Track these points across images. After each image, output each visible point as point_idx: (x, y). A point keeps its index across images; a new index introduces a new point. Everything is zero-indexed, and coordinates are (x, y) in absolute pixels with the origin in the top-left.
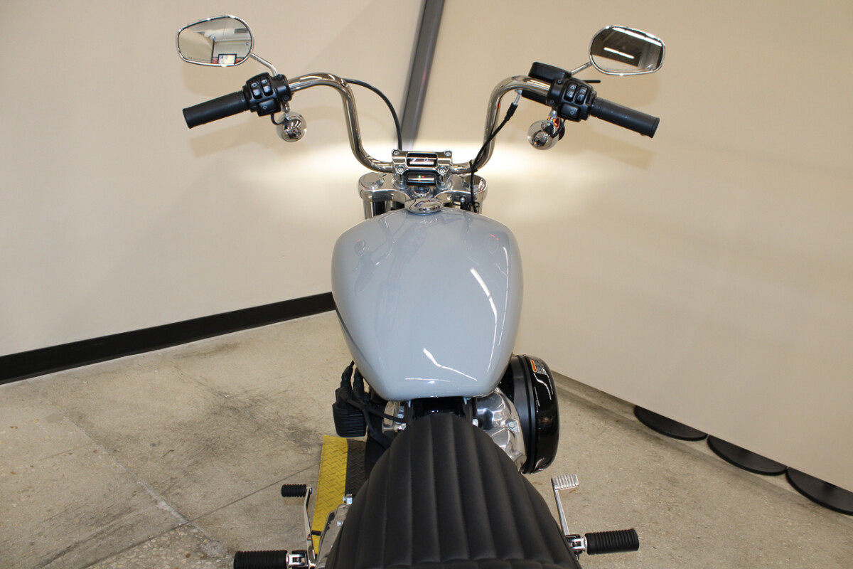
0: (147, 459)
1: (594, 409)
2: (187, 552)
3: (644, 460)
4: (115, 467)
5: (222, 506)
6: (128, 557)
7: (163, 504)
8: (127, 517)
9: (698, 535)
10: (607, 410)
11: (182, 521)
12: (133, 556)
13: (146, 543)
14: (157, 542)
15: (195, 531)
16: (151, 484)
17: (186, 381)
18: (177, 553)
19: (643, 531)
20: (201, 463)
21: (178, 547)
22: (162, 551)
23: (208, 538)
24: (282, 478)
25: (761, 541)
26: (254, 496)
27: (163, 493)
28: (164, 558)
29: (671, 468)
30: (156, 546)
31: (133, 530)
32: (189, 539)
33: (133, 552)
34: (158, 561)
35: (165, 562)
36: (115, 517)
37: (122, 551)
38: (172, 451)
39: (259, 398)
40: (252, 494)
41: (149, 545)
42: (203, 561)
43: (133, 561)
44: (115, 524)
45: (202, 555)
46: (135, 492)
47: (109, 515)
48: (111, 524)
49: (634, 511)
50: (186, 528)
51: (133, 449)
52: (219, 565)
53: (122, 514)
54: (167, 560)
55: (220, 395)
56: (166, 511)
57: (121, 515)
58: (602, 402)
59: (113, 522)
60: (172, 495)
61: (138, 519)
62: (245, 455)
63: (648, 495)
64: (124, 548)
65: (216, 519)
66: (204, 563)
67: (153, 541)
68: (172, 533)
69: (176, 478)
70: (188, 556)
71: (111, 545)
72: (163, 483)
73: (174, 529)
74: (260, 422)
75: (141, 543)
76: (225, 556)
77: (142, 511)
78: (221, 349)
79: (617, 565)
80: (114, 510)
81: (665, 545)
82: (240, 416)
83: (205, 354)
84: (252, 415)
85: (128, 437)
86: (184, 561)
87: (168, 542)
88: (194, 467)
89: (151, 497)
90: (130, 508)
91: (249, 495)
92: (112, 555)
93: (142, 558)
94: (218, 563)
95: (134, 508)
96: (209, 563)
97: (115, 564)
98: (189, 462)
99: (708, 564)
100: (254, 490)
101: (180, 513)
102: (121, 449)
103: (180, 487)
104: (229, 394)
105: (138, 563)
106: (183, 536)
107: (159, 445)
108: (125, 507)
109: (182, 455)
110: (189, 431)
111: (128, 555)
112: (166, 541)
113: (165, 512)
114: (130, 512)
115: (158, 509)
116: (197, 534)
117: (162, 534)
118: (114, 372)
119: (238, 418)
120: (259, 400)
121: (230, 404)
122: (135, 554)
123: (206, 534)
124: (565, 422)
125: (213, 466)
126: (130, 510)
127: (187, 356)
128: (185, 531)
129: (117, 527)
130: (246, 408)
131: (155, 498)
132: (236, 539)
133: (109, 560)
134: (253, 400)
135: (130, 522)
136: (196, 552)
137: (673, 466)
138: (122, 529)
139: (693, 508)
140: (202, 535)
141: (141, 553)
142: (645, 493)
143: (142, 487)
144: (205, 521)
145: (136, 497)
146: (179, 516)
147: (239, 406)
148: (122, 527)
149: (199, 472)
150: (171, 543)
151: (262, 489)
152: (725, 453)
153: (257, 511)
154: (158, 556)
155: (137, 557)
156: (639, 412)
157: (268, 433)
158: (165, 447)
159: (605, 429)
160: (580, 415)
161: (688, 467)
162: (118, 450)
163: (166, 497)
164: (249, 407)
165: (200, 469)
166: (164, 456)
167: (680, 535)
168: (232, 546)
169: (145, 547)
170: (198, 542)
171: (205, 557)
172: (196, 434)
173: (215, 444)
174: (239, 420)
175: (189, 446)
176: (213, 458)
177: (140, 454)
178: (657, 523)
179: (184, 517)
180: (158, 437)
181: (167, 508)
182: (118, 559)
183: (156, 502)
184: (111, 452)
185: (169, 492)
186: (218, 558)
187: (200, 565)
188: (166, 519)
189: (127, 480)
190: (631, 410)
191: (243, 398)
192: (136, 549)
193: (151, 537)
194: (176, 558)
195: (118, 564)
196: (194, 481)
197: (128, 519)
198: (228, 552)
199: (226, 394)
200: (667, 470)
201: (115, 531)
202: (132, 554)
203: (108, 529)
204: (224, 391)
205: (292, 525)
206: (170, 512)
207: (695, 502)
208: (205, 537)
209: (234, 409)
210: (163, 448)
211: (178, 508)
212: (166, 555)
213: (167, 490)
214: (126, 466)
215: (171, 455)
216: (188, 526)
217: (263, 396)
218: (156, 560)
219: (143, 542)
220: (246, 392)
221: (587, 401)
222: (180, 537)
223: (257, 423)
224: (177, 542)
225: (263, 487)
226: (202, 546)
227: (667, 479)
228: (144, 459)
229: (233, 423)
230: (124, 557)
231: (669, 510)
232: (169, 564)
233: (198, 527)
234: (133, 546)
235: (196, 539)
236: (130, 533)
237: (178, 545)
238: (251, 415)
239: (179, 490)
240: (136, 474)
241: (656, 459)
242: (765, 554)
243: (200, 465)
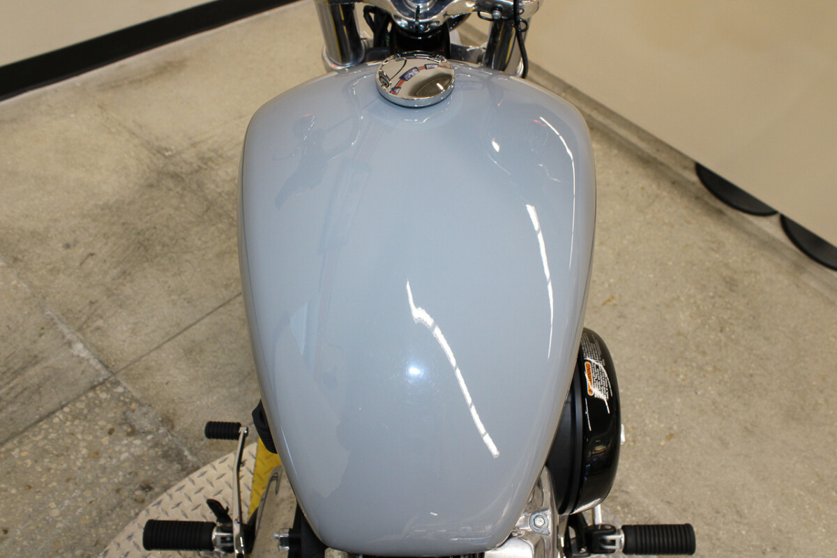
0: (58, 271)
1: (646, 161)
2: (109, 426)
3: (700, 248)
4: (16, 287)
5: (155, 346)
6: (34, 439)
7: (79, 348)
8: (31, 372)
9: (751, 372)
10: (662, 164)
11: (104, 373)
12: (40, 437)
13: (57, 414)
14: (71, 411)
15: (120, 390)
16: (63, 315)
17: (113, 130)
18: (97, 427)
19: (686, 366)
20: (130, 274)
21: (98, 418)
22: (77, 426)
23: (137, 401)
24: (235, 294)
25: (824, 379)
26: (197, 326)
27: (80, 329)
28: (80, 437)
29: (731, 261)
30: (70, 417)
31: (40, 393)
32: (113, 404)
33: (41, 429)
34: (73, 442)
35: (82, 444)
36: (16, 373)
37: (26, 429)
38: (92, 255)
39: (212, 154)
40: (195, 324)
41: (61, 416)
42: (130, 439)
43: (41, 444)
44: (16, 385)
45: (129, 430)
46: (43, 328)
47: (9, 369)
48: (11, 385)
49: (679, 334)
50: (109, 385)
51: (39, 256)
52: (150, 444)
53: (26, 367)
54: (84, 440)
55: (159, 152)
56: (83, 358)
57: (24, 368)
58: (658, 150)
59: (15, 382)
60: (92, 332)
61: (47, 374)
62: (188, 257)
63: (698, 308)
64: (28, 423)
65: (147, 369)
66: (131, 442)
67: (66, 409)
68: (91, 394)
69: (97, 301)
70: (111, 432)
71: (12, 419)
72: (80, 311)
73: (93, 388)
74: (210, 197)
75: (51, 414)
76: (158, 429)
77: (52, 361)
78: (163, 70)
79: (647, 422)
80: (16, 361)
81: (710, 388)
82: (184, 189)
83: (140, 81)
84: (201, 186)
85: (34, 234)
86: (106, 440)
87: (85, 411)
88: (121, 280)
89: (63, 337)
90: (36, 356)
91: (191, 326)
92: (13, 436)
93: (52, 439)
94: (149, 441)
95: (41, 356)
96: (138, 442)
97: (17, 450)
98: (114, 272)
99: (757, 416)
100: (198, 316)
101: (101, 362)
102: (23, 257)
103: (101, 317)
104: (171, 150)
105: (47, 447)
106: (105, 399)
107: (74, 245)
108: (30, 356)
109: (105, 261)
110: (116, 218)
111: (35, 435)
112: (82, 409)
113: (81, 360)
114: (37, 363)
115: (73, 356)
116: (122, 394)
117: (77, 398)
118: (13, 120)
119: (181, 192)
120: (210, 159)
121: (172, 168)
122: (43, 432)
123: (134, 394)
124: (608, 185)
125: (146, 277)
126: (35, 360)
127: (113, 85)
128: (108, 390)
129: (19, 389)
130: (192, 173)
131: (69, 337)
132: (173, 400)
133: (9, 445)
134: (202, 159)
135: (36, 380)
136: (120, 424)
137: (735, 258)
138: (26, 393)
139: (750, 328)
140: (130, 396)
141: (51, 430)
142: (695, 303)
143: (52, 319)
144: (133, 372)
145: (43, 337)
146: (99, 366)
147: (184, 170)
148: (25, 389)
149: (127, 290)
150: (89, 411)
151: (208, 315)
152: (806, 246)
153: (202, 351)
154: (73, 434)
155: (45, 438)
156: (701, 170)
157: (220, 215)
158: (82, 250)
159: (657, 196)
160: (627, 173)
161: (753, 259)
162: (20, 257)
163: (84, 335)
164: (197, 171)
165: (128, 285)
166: (81, 264)
167: (729, 372)
168: (168, 412)
169: (56, 420)
170: (125, 408)
171: (133, 433)
172: (124, 224)
173: (148, 240)
174: (182, 196)
175: (115, 244)
176: (146, 265)
177: (50, 264)
178: (704, 353)
179: (107, 367)
180: (74, 231)
181: (85, 354)
182: (20, 442)
183: (70, 344)
184: (11, 262)
185: (88, 327)
186: (149, 432)
187: (126, 445)
188: (83, 372)
189: (31, 309)
190: (692, 166)
191: (190, 155)
192: (44, 425)
193: (64, 403)
194: (96, 437)
195: (21, 451)
196: (121, 306)
197: (34, 373)
198: (162, 421)
199: (167, 150)
200: (726, 265)
201: (16, 397)
202: (39, 433)
203: (8, 394)
204: (164, 144)
205: (246, 373)
206: (88, 360)
207: (754, 318)
208: (133, 399)
209: (175, 176)
210: (80, 251)
211: (98, 352)
212: (83, 433)
213: (85, 322)
214: (31, 285)
215: (91, 263)
216: (112, 383)
217: (215, 151)
218: (69, 441)
219: (53, 413)
220: (194, 145)
221: (639, 149)
222: (101, 402)
223: (207, 200)
224: (97, 410)
225: (210, 310)
226: (129, 413)
227: (724, 279)
228: (54, 271)
229: (175, 202)
230: (29, 438)
231: (721, 331)
232: (86, 447)
233: (124, 383)
234: (41, 420)
235: (121, 404)
236: (36, 398)
237: (98, 414)
238: (199, 186)
239: (100, 323)
240: (44, 298)
241: (714, 246)
242: (826, 401)
243: (129, 278)
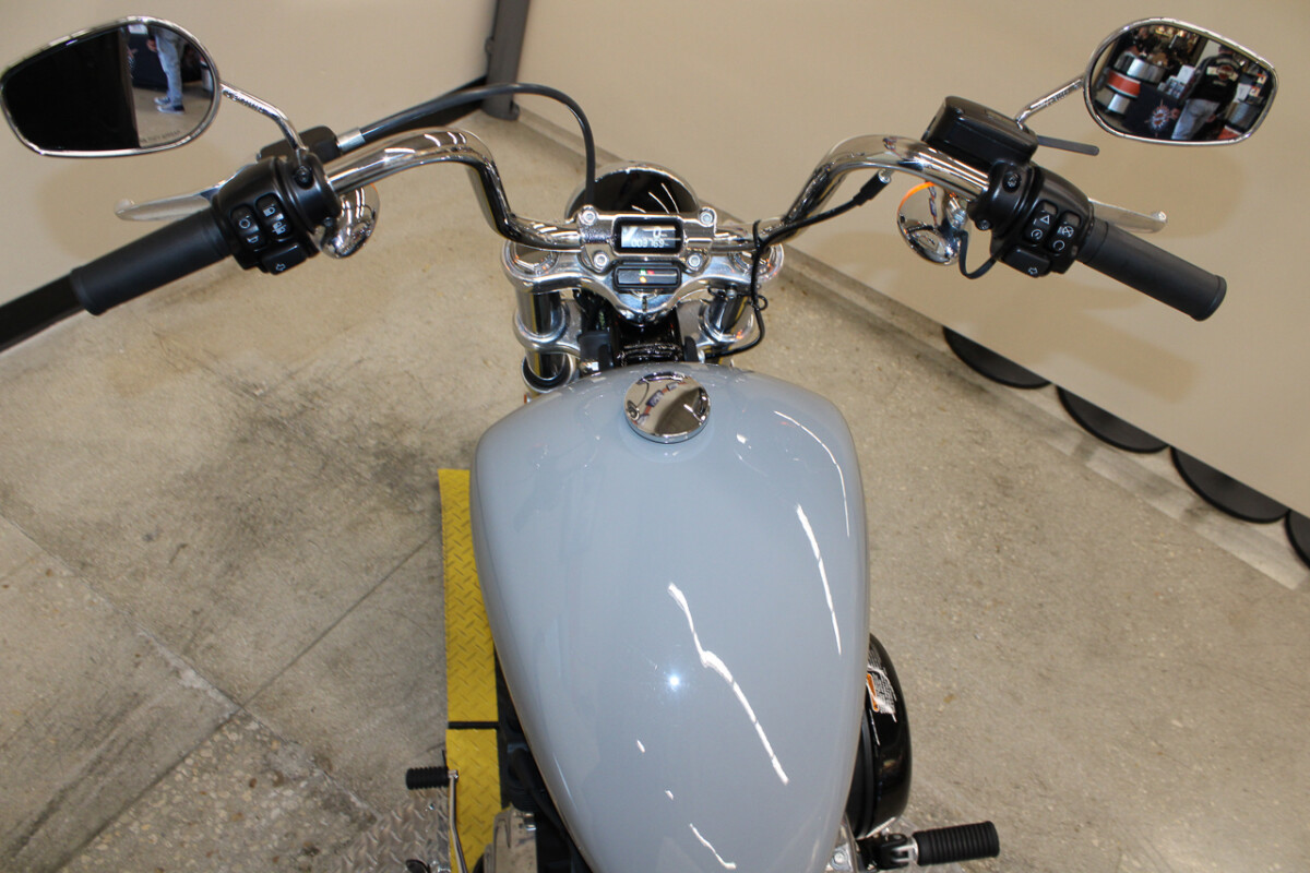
0: (143, 575)
1: (880, 330)
2: (249, 776)
3: (961, 442)
4: (91, 603)
5: (289, 661)
6: (155, 806)
7: (190, 677)
8: (134, 716)
9: (1040, 600)
10: (901, 332)
11: (229, 706)
12: (162, 802)
13: (179, 769)
14: (195, 763)
15: (253, 726)
16: (161, 634)
17: (180, 366)
18: (233, 780)
19: (960, 603)
20: (238, 567)
21: (232, 768)
22: (207, 781)
23: (279, 739)
24: (381, 577)
25: (1129, 598)
26: (338, 628)
27: (187, 651)
28: (213, 795)
29: (1000, 455)
30: (196, 771)
31: (150, 744)
32: (248, 746)
33: (161, 792)
34: (205, 803)
35: (218, 804)
36: (114, 721)
37: (141, 795)
38: (183, 546)
39: (318, 387)
40: (334, 626)
41: (184, 772)
42: (279, 790)
43: (165, 811)
44: (118, 737)
45: (276, 778)
46: (138, 656)
47: (104, 717)
48: (112, 737)
49: (946, 562)
50: (238, 722)
51: (114, 556)
52: (305, 793)
53: (126, 711)
54: (219, 799)
55: (246, 391)
56: (198, 690)
57: (123, 713)
58: (893, 314)
59: (115, 733)
60: (203, 652)
61: (155, 717)
62: (309, 535)
63: (966, 524)
64: (143, 787)
65: (284, 694)
66: (281, 795)
67: (189, 761)
68: (217, 737)
69: (202, 610)
70: (252, 784)
71: (120, 783)
72: (182, 626)
73: (218, 728)
74: (324, 448)
75: (169, 770)
76: (312, 772)
77: (158, 699)
79: (919, 683)
80: (110, 704)
81: (991, 628)
82: (288, 440)
83: (204, 291)
84: (309, 432)
85: (101, 526)
86: (247, 795)
87: (214, 761)
88: (228, 578)
89: (167, 664)
90: (136, 695)
91: (330, 629)
92: (127, 805)
93: (177, 804)
94: (303, 789)
95: (142, 693)
96: (289, 792)
97: (136, 824)
98: (217, 567)
99: (1052, 658)
100: (337, 615)
101: (222, 691)
102: (93, 560)
103: (212, 631)
104: (262, 386)
105: (174, 815)
106: (237, 741)
107: (158, 536)
108: (128, 696)
109: (202, 553)
110: (205, 491)
111: (155, 801)
112: (210, 758)
113: (196, 693)
114: (139, 703)
115: (184, 688)
116: (258, 731)
117: (200, 745)
118: (45, 367)
119: (285, 445)
120: (315, 393)
121: (267, 412)
122: (165, 795)
123: (273, 729)
124: (835, 370)
125: (260, 569)
126: (136, 700)
128: (238, 729)
129: (122, 742)
130: (295, 416)
131: (174, 663)
132: (325, 732)
133: (124, 819)
134: (305, 394)
135: (142, 728)
136: (262, 772)
137: (1005, 450)
138: (133, 747)
139: (1034, 543)
140: (268, 734)
141: (174, 792)
142: (962, 518)
143: (147, 642)
144: (267, 700)
145: (141, 668)
146: (221, 698)
147: (283, 414)
148: (131, 741)
149: (239, 590)
150: (219, 760)
151: (350, 611)
152: (1090, 424)
153: (350, 661)
154: (204, 793)
155: (169, 802)
156: (950, 336)
157: (342, 472)
158: (170, 540)
159: (899, 378)
160: (857, 350)
161: (1027, 449)
162: (89, 560)
163: (194, 659)
164: (301, 413)
165: (239, 582)
166: (172, 561)
167: (1013, 604)
168: (320, 748)
169: (179, 777)
170: (264, 750)
171: (281, 781)
172: (218, 498)
173: (254, 517)
174: (287, 450)
175: (211, 528)
176: (257, 552)
177: (130, 565)
178: (980, 584)
179: (231, 698)
180: (153, 516)
181: (199, 684)
182: (138, 813)
183: (177, 672)
184: (78, 569)
185: (197, 646)
186: (302, 778)
187: (275, 798)
188: (202, 709)
189: (117, 631)
190: (939, 330)
191: (287, 391)
192: (164, 786)
193: (184, 753)
194: (234, 793)
195: (141, 824)
196: (234, 613)
197: (138, 719)
198: (315, 761)
199: (256, 387)
200: (996, 462)
201: (120, 753)
202: (161, 797)
203: (109, 750)
204: (251, 379)
205: (411, 684)
206: (205, 692)
207: (1037, 528)
208: (273, 737)
209: (274, 423)
210: (167, 543)
211: (216, 678)
212: (216, 790)
213: (192, 641)
214: (111, 598)
215: (184, 557)
216: (241, 719)
217: (320, 381)
218: (201, 803)
219: (173, 768)
220: (291, 376)
221: (868, 313)
222: (232, 746)
223: (321, 452)
224: (229, 757)
225: (351, 604)
226: (271, 756)
227: (995, 481)
228: (138, 575)
229: (278, 459)
230: (148, 806)
231: (998, 551)
232: (224, 809)
233: (257, 716)
234: (159, 779)
235: (258, 745)
236: (146, 750)
237: (231, 763)
238: (307, 434)
239: (211, 639)
240: (131, 613)
241: (977, 437)
242: (1133, 624)
243: (237, 573)
